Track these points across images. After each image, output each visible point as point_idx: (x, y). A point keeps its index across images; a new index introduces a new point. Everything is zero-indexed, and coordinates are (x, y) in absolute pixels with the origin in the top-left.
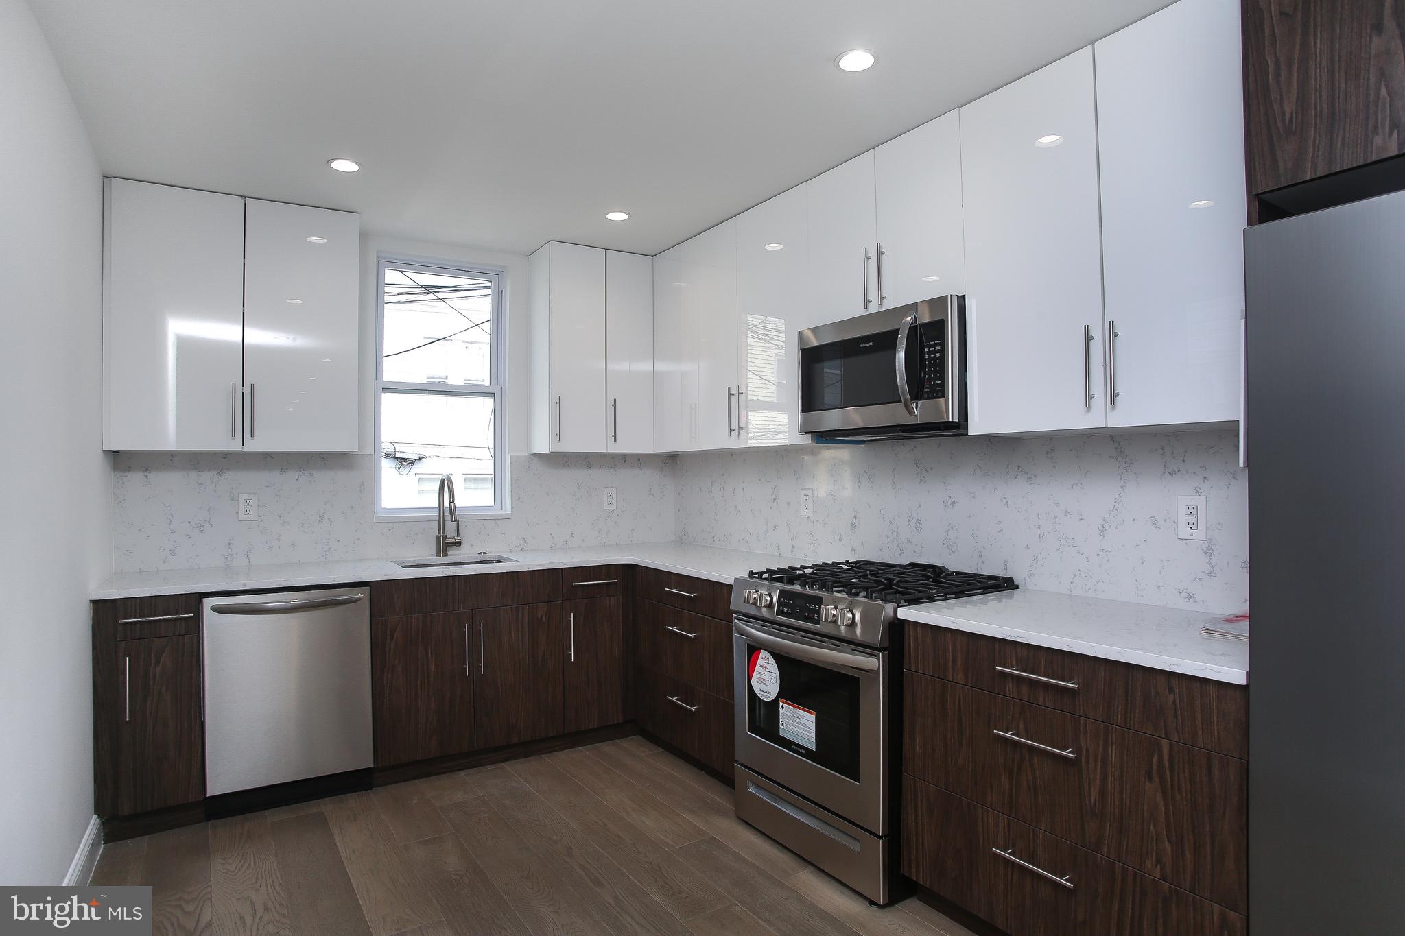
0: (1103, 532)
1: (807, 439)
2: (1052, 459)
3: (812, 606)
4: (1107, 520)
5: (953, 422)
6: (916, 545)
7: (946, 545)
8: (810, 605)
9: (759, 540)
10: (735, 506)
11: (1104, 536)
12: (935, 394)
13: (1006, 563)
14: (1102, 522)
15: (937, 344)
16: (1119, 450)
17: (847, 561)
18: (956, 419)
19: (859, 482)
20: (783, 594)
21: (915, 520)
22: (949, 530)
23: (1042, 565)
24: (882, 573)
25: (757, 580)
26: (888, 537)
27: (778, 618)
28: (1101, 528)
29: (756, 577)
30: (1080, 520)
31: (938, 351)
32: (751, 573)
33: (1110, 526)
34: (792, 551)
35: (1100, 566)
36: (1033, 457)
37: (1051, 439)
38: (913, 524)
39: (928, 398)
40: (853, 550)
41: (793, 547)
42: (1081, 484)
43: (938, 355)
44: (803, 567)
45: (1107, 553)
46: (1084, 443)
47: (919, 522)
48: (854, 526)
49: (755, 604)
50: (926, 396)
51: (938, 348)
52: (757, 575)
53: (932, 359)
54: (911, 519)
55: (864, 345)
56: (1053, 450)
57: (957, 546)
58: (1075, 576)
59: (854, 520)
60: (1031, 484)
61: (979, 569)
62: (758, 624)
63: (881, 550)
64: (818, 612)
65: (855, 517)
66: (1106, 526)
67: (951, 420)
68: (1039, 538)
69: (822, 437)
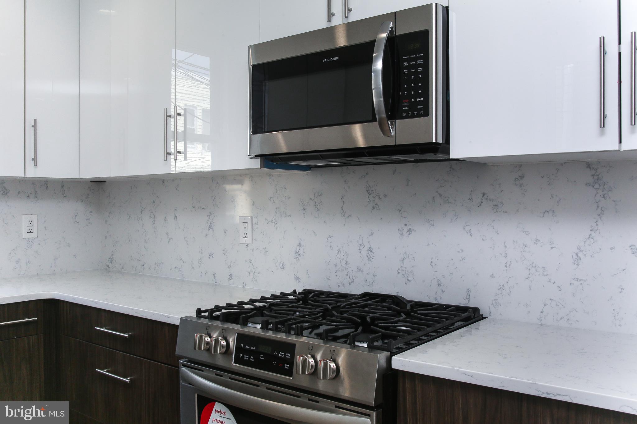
0: (577, 260)
1: (256, 163)
2: (521, 186)
3: (282, 355)
4: (582, 248)
5: (436, 144)
6: (368, 274)
7: (401, 274)
8: (278, 353)
9: (193, 268)
10: (167, 234)
11: (578, 265)
12: (416, 113)
13: (468, 292)
14: (576, 251)
15: (420, 58)
16: (596, 177)
17: (295, 291)
18: (440, 141)
19: (304, 209)
20: (241, 338)
21: (367, 248)
22: (404, 258)
23: (509, 294)
24: (344, 307)
25: (206, 321)
26: (336, 265)
27: (235, 366)
28: (575, 257)
29: (204, 317)
30: (552, 248)
31: (420, 65)
32: (199, 312)
33: (585, 255)
34: (229, 279)
35: (574, 295)
36: (500, 184)
37: (521, 166)
38: (364, 252)
39: (407, 117)
40: (297, 278)
41: (231, 275)
42: (553, 212)
43: (420, 69)
44: (252, 301)
45: (581, 282)
46: (558, 170)
47: (370, 250)
48: (298, 255)
49: (209, 350)
50: (404, 114)
51: (420, 62)
52: (206, 314)
53: (413, 74)
54: (362, 247)
55: (328, 60)
56: (522, 177)
57: (413, 275)
58: (545, 305)
59: (298, 247)
60: (497, 211)
61: (438, 298)
62: (211, 373)
63: (328, 279)
64: (291, 362)
65: (299, 245)
66: (580, 255)
67: (434, 141)
68: (506, 266)
69: (272, 161)
